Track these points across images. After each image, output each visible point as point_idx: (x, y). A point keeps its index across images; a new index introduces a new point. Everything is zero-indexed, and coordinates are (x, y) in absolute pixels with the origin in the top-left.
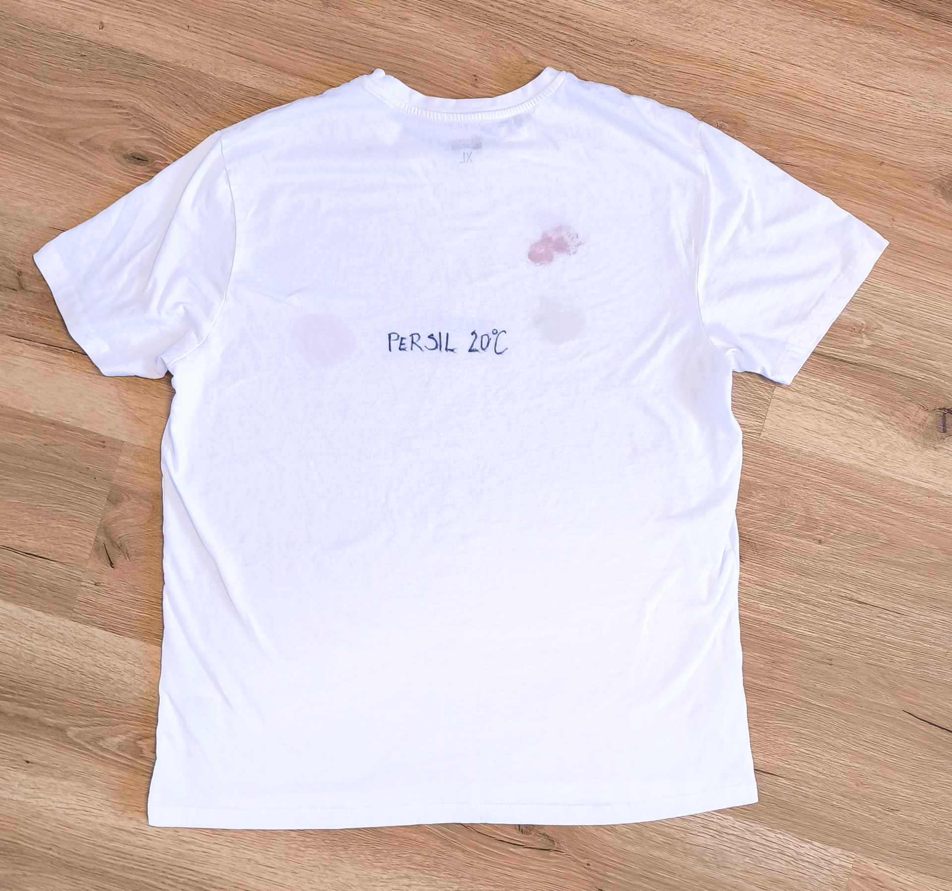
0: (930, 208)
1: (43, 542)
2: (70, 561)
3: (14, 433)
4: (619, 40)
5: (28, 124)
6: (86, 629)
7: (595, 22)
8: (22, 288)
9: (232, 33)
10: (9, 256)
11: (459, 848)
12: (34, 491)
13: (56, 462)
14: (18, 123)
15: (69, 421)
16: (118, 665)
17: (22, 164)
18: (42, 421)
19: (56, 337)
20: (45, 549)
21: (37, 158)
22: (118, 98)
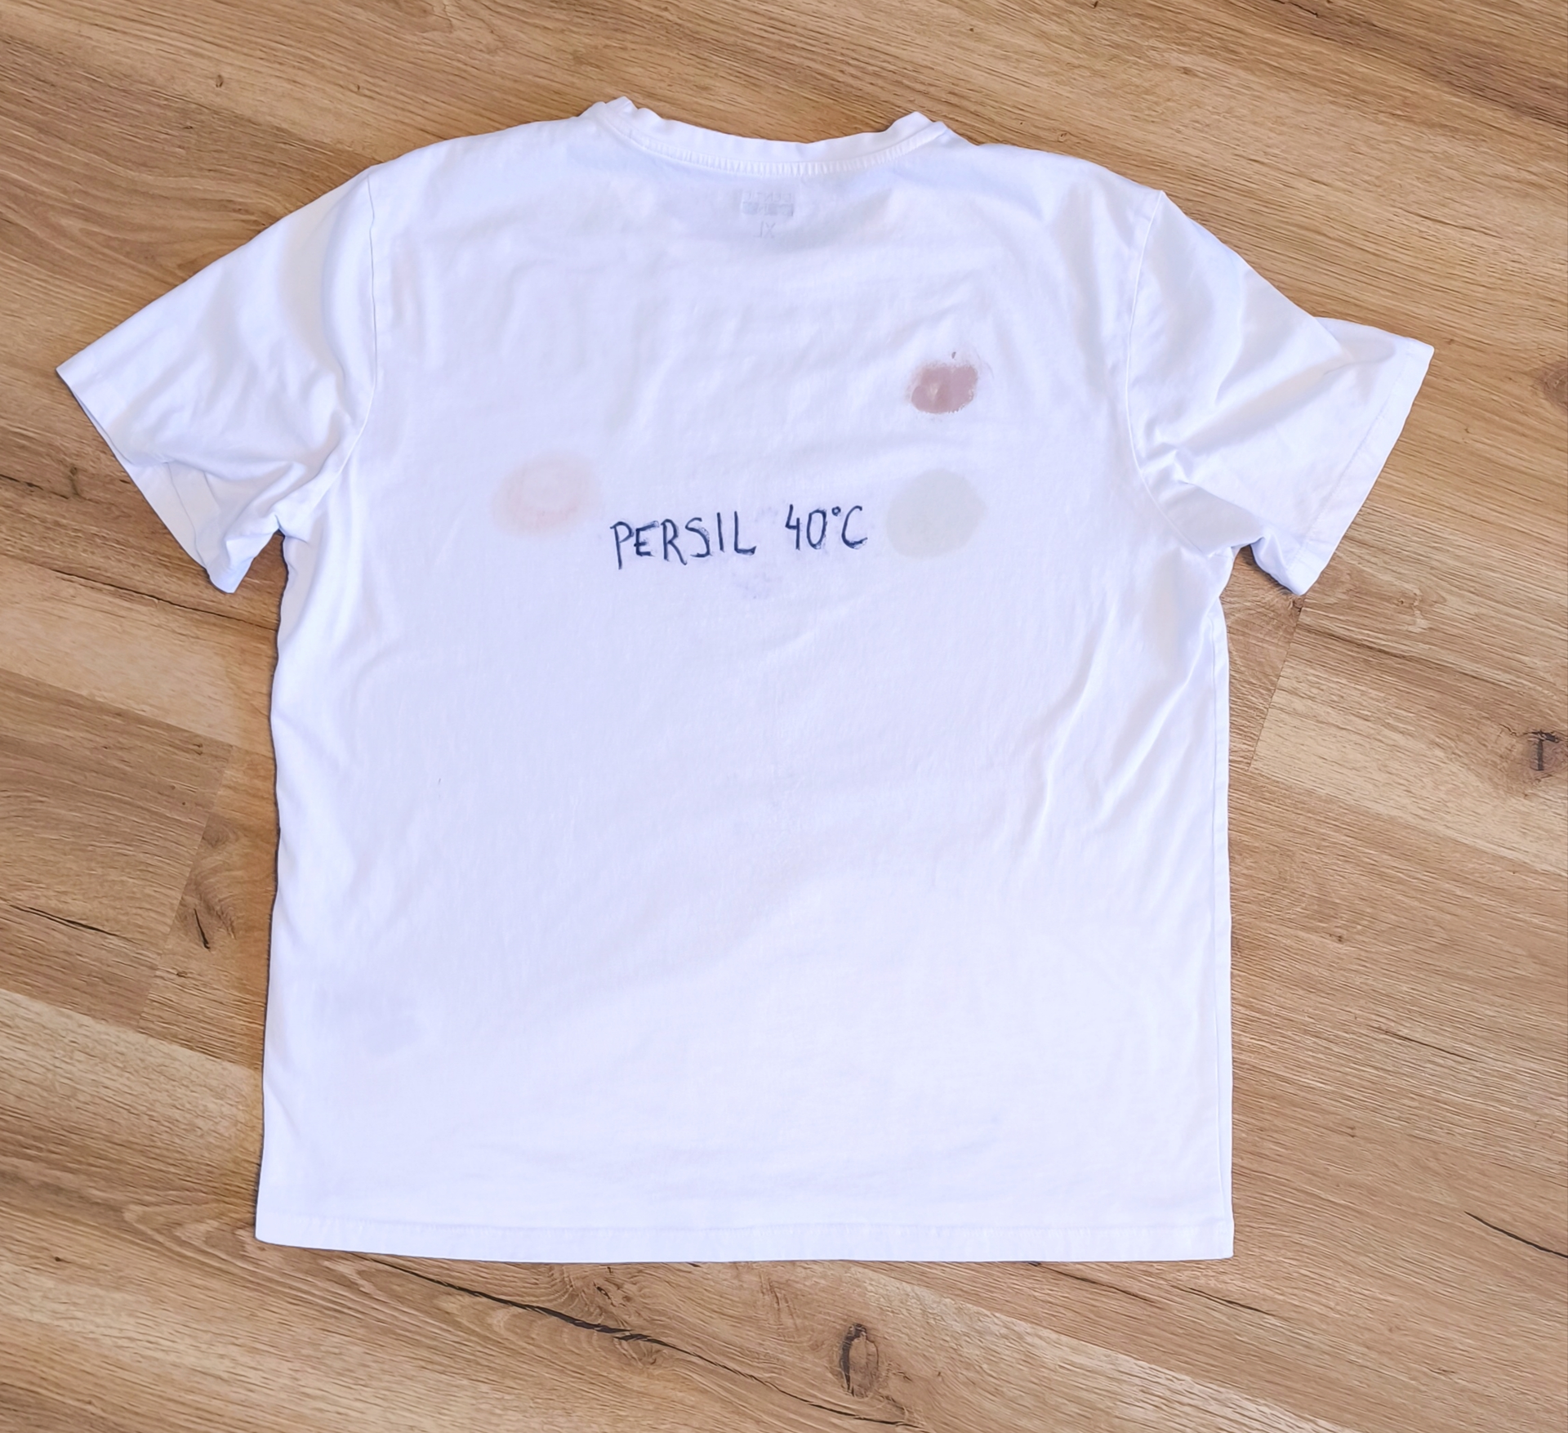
0: (1524, 413)
1: (96, 903)
2: (139, 936)
3: (55, 726)
4: (1042, 133)
5: (96, 234)
6: (161, 1047)
7: (1004, 104)
8: (77, 494)
9: (428, 100)
10: (58, 441)
11: (752, 1418)
12: (85, 821)
13: (122, 776)
14: (81, 230)
15: (147, 711)
16: (211, 1106)
17: (84, 296)
18: (102, 709)
19: (129, 574)
20: (99, 915)
21: (109, 288)
22: (242, 196)
